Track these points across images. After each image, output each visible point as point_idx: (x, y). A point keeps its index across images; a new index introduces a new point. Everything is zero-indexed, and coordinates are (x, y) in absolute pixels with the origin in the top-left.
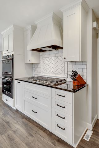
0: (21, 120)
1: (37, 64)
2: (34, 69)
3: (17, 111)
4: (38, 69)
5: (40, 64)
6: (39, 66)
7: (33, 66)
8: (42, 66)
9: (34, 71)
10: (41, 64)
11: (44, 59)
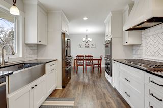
0: (116, 97)
1: (138, 45)
2: (135, 51)
3: (115, 89)
4: (139, 51)
5: (141, 45)
6: (140, 48)
7: (134, 48)
8: (144, 48)
9: (134, 53)
10: (144, 44)
11: (147, 38)
